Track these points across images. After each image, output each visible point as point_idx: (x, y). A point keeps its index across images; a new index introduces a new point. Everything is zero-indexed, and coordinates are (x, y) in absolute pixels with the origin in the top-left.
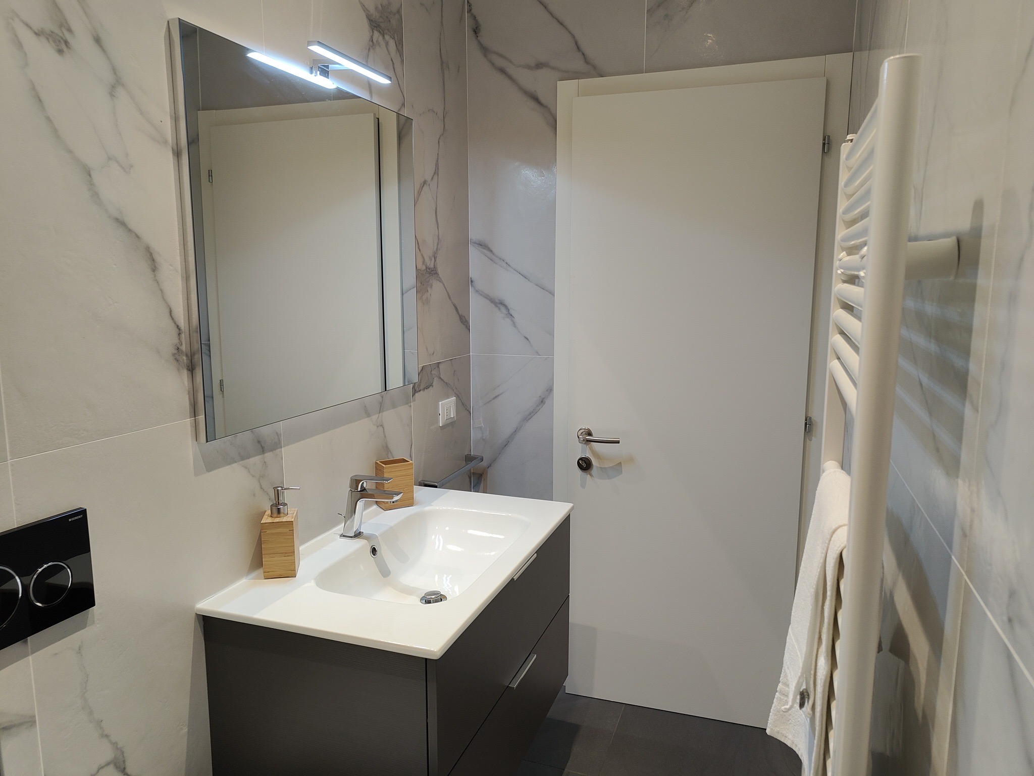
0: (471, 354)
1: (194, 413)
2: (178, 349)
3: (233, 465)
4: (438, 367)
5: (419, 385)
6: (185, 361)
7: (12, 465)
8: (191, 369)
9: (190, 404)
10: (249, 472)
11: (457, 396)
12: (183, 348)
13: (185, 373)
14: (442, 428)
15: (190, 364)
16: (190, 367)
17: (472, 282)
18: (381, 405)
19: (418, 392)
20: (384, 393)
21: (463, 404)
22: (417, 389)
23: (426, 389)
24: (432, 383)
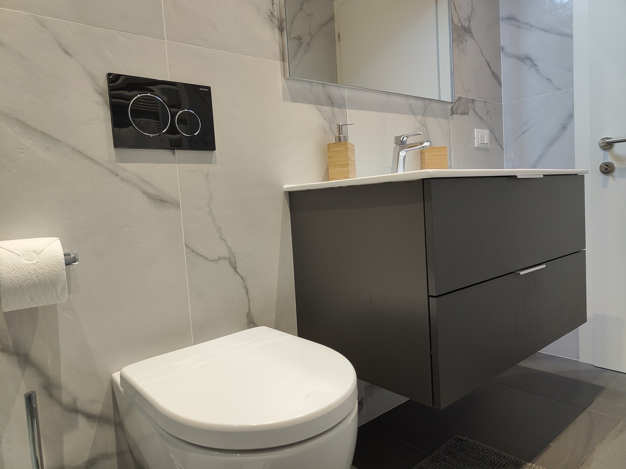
0: (503, 104)
1: (283, 60)
2: (272, 13)
3: (310, 105)
4: (473, 102)
5: (457, 109)
6: (277, 23)
7: (167, 43)
8: (281, 30)
9: (280, 52)
10: (322, 114)
11: (491, 131)
12: (276, 14)
13: (277, 32)
14: (478, 149)
15: (280, 26)
16: (280, 28)
17: (502, 49)
18: (424, 111)
19: (455, 114)
20: (427, 102)
21: (496, 139)
22: (455, 112)
23: (462, 115)
24: (468, 112)
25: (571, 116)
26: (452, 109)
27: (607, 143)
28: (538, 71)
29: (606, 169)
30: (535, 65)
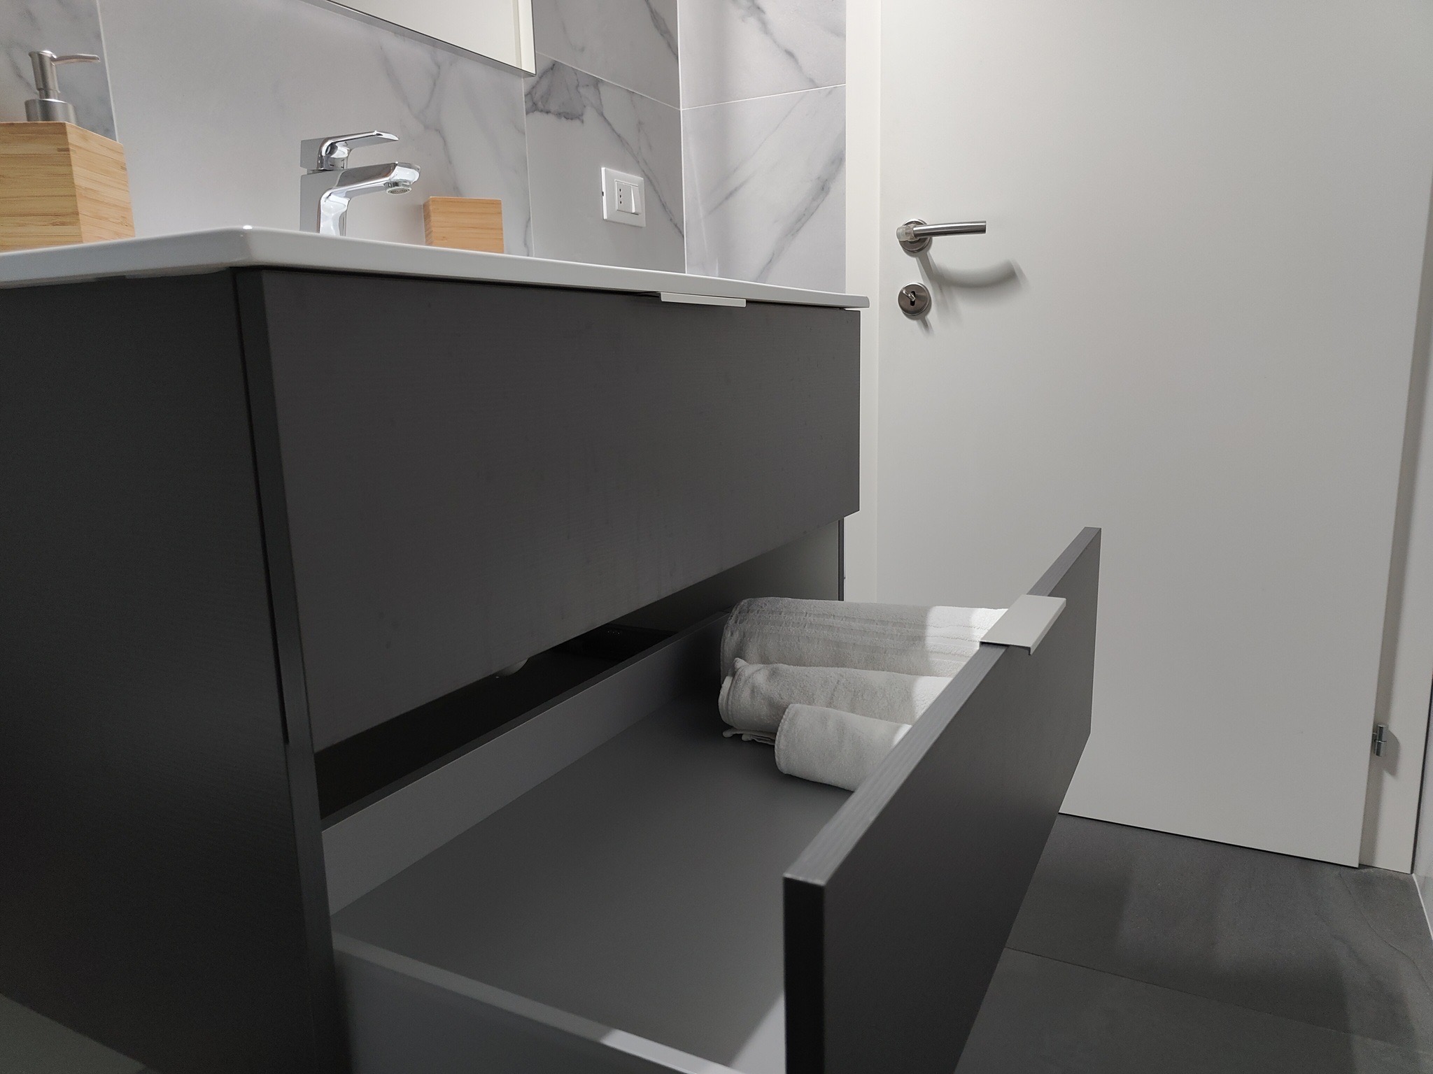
0: (681, 109)
4: (597, 87)
5: (546, 99)
11: (649, 180)
14: (611, 225)
18: (435, 84)
19: (542, 111)
20: (442, 55)
21: (664, 206)
22: (540, 105)
23: (563, 118)
24: (582, 115)
25: (838, 161)
26: (529, 94)
27: (916, 235)
28: (765, 27)
29: (913, 303)
30: (759, 8)
